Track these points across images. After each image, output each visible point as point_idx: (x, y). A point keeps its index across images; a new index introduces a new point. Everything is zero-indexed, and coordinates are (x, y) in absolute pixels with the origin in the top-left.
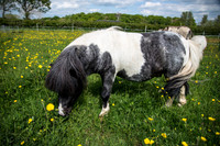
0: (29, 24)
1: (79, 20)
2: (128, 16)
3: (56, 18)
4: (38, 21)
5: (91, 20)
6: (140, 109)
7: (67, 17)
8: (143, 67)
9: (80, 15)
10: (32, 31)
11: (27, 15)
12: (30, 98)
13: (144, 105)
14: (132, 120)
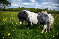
0: (5, 10)
1: (19, 9)
2: (32, 8)
3: (12, 8)
4: (7, 9)
5: (22, 9)
6: (35, 34)
7: (15, 8)
8: (38, 22)
9: (19, 8)
10: (6, 12)
11: (4, 7)
12: (4, 31)
13: (36, 33)
14: (32, 37)
